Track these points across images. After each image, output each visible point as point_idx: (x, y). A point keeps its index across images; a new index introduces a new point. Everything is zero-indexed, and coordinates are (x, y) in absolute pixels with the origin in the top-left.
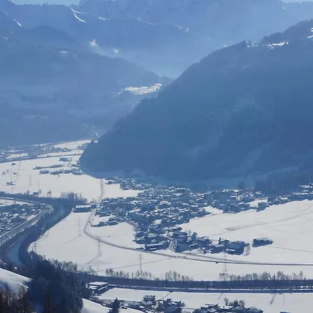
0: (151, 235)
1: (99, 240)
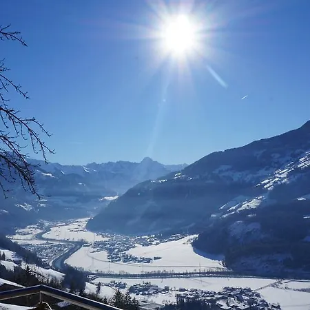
0: (114, 256)
1: (93, 258)
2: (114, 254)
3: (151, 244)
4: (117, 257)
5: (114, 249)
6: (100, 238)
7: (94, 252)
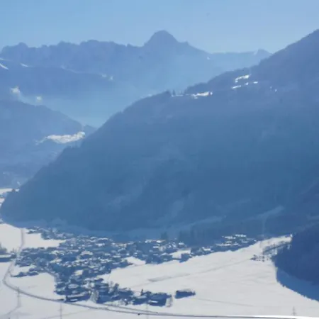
0: (72, 286)
1: (19, 291)
2: (73, 282)
3: (170, 259)
4: (80, 290)
5: (73, 269)
6: (36, 241)
7: (21, 275)
